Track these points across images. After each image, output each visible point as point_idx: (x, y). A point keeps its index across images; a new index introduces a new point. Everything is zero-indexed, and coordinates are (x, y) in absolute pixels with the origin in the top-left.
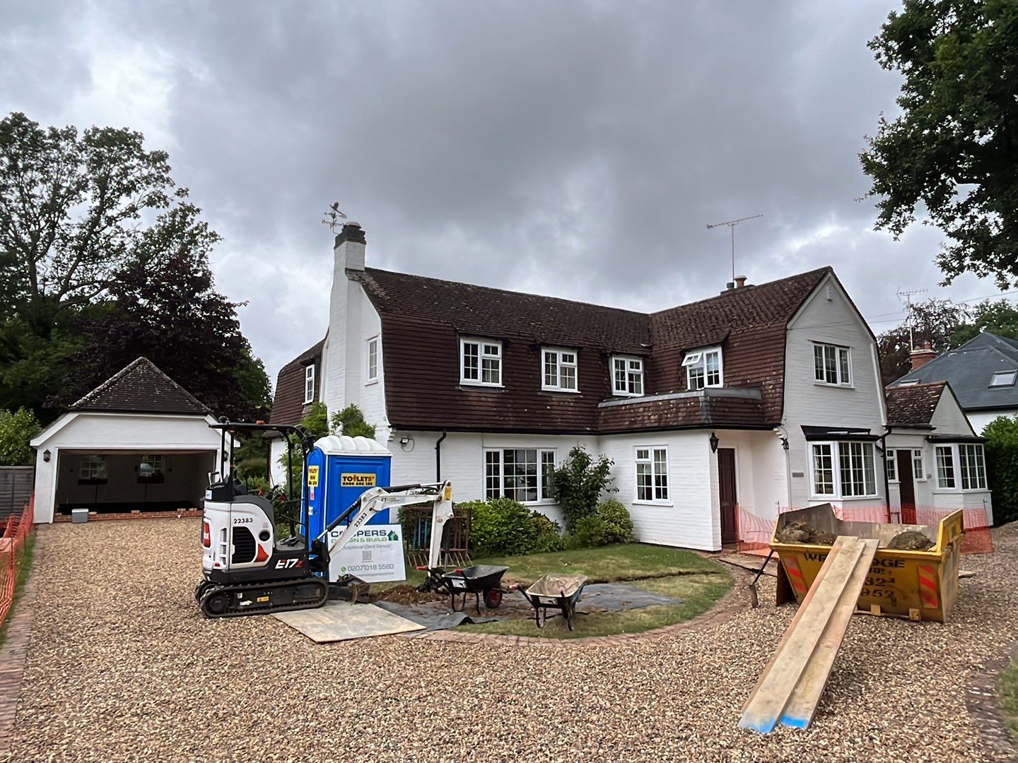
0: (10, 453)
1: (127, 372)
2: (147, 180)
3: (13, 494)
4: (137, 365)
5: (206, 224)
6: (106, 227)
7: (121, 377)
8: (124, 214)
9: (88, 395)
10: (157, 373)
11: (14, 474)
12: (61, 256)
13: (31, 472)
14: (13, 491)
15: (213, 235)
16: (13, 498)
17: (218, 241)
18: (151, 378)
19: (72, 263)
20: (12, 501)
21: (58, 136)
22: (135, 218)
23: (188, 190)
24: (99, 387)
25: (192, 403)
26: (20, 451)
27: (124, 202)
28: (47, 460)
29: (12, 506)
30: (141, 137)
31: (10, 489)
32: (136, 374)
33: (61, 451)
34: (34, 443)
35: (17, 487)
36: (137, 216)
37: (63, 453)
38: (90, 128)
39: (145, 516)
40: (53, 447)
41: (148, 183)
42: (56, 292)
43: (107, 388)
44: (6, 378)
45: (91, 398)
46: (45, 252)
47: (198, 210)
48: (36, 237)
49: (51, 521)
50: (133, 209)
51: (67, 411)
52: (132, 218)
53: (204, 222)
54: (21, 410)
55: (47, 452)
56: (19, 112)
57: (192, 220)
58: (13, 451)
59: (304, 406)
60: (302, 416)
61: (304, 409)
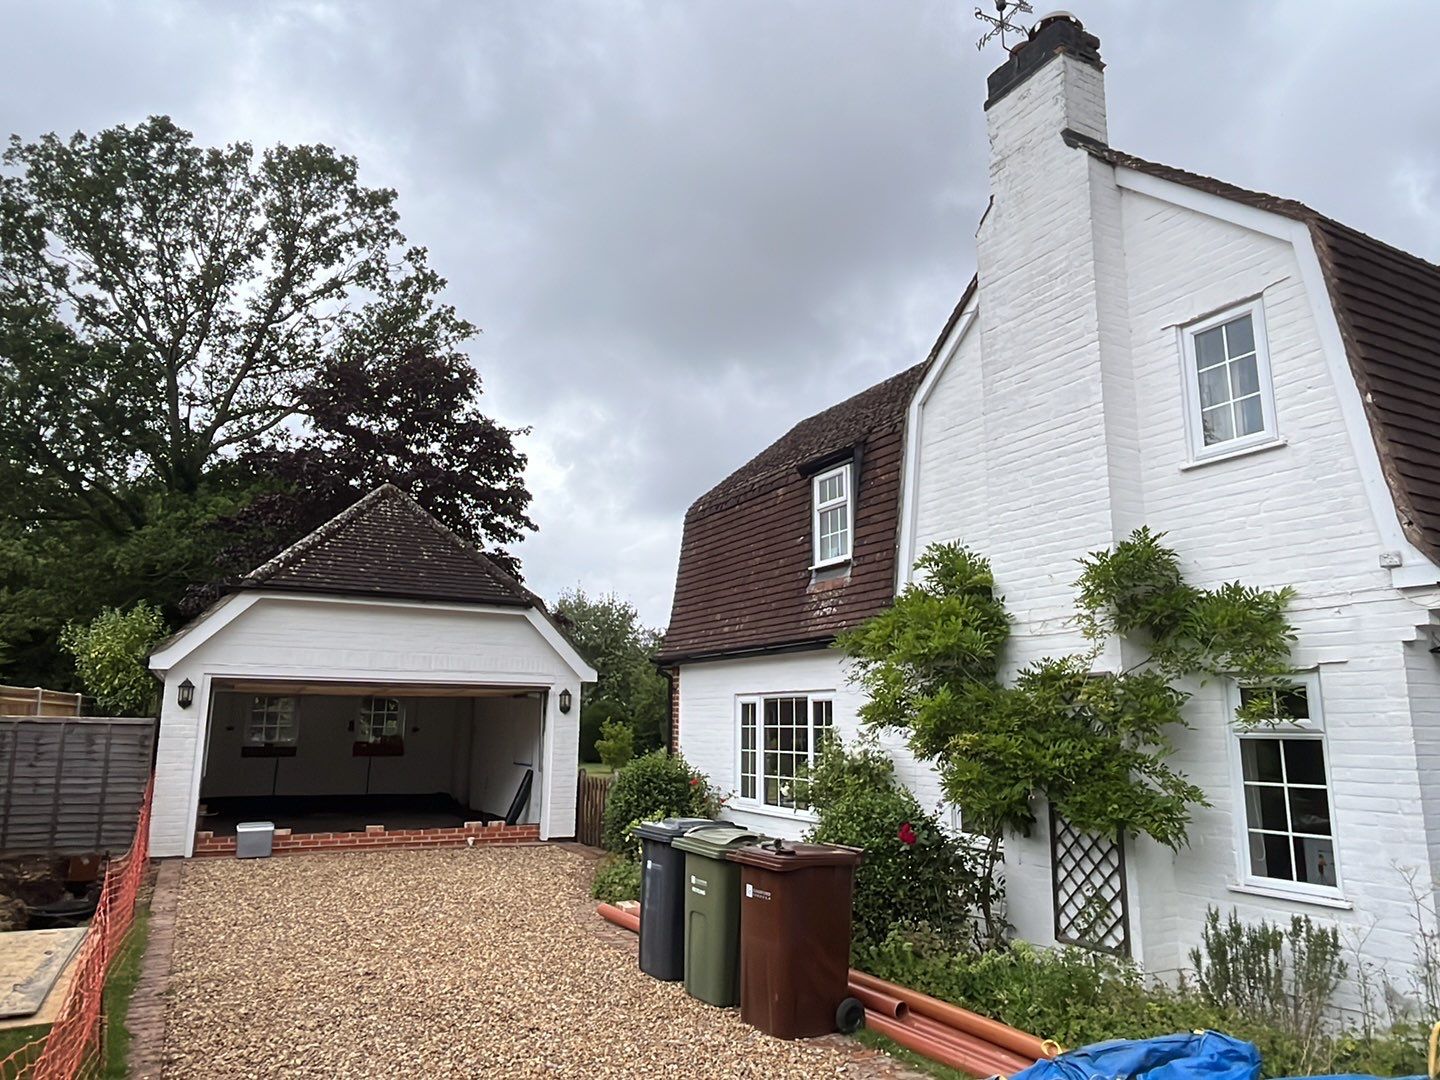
0: (114, 691)
1: (360, 512)
2: (360, 237)
3: (105, 785)
4: (379, 499)
5: (453, 308)
6: (292, 313)
7: (350, 522)
8: (320, 293)
9: (282, 555)
10: (421, 517)
11: (109, 736)
12: (218, 363)
13: (147, 731)
14: (105, 778)
15: (465, 325)
16: (103, 795)
17: (474, 335)
18: (409, 525)
19: (235, 376)
20: (102, 803)
21: (222, 162)
22: (339, 297)
23: (425, 250)
24: (305, 540)
25: (499, 581)
26: (132, 688)
27: (322, 275)
28: (185, 704)
29: (100, 814)
30: (353, 164)
31: (99, 772)
32: (378, 517)
33: (219, 685)
34: (158, 662)
35: (114, 768)
36: (343, 295)
37: (222, 688)
38: (273, 147)
39: (395, 839)
40: (200, 674)
41: (361, 244)
42: (208, 424)
43: (321, 543)
44: (118, 558)
45: (289, 562)
46: (192, 356)
47: (443, 282)
48: (179, 331)
49: (189, 854)
50: (336, 283)
51: (235, 589)
52: (335, 298)
53: (449, 307)
54: (140, 608)
55: (187, 686)
56: (161, 115)
57: (430, 303)
58: (121, 687)
59: (814, 575)
60: (806, 600)
61: (813, 582)
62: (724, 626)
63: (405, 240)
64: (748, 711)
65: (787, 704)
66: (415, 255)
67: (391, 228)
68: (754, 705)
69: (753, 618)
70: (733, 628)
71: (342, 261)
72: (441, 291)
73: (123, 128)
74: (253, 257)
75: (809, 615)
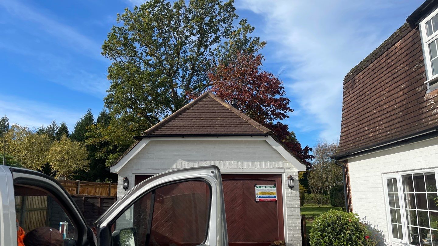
8: (212, 42)
22: (218, 42)
23: (247, 20)
40: (131, 174)
47: (253, 28)
53: (257, 38)
55: (126, 179)
57: (250, 38)
59: (429, 87)
60: (424, 105)
61: (428, 91)
62: (369, 133)
63: (238, 16)
64: (391, 183)
65: (419, 178)
66: (243, 22)
67: (233, 13)
68: (395, 180)
69: (387, 125)
70: (375, 133)
71: (220, 31)
72: (253, 32)
73: (147, 2)
74: (192, 36)
75: (428, 114)
